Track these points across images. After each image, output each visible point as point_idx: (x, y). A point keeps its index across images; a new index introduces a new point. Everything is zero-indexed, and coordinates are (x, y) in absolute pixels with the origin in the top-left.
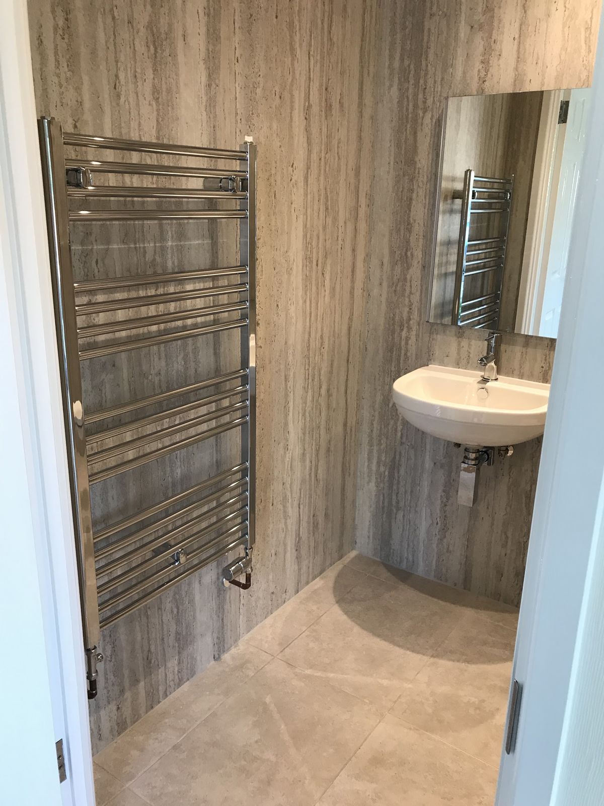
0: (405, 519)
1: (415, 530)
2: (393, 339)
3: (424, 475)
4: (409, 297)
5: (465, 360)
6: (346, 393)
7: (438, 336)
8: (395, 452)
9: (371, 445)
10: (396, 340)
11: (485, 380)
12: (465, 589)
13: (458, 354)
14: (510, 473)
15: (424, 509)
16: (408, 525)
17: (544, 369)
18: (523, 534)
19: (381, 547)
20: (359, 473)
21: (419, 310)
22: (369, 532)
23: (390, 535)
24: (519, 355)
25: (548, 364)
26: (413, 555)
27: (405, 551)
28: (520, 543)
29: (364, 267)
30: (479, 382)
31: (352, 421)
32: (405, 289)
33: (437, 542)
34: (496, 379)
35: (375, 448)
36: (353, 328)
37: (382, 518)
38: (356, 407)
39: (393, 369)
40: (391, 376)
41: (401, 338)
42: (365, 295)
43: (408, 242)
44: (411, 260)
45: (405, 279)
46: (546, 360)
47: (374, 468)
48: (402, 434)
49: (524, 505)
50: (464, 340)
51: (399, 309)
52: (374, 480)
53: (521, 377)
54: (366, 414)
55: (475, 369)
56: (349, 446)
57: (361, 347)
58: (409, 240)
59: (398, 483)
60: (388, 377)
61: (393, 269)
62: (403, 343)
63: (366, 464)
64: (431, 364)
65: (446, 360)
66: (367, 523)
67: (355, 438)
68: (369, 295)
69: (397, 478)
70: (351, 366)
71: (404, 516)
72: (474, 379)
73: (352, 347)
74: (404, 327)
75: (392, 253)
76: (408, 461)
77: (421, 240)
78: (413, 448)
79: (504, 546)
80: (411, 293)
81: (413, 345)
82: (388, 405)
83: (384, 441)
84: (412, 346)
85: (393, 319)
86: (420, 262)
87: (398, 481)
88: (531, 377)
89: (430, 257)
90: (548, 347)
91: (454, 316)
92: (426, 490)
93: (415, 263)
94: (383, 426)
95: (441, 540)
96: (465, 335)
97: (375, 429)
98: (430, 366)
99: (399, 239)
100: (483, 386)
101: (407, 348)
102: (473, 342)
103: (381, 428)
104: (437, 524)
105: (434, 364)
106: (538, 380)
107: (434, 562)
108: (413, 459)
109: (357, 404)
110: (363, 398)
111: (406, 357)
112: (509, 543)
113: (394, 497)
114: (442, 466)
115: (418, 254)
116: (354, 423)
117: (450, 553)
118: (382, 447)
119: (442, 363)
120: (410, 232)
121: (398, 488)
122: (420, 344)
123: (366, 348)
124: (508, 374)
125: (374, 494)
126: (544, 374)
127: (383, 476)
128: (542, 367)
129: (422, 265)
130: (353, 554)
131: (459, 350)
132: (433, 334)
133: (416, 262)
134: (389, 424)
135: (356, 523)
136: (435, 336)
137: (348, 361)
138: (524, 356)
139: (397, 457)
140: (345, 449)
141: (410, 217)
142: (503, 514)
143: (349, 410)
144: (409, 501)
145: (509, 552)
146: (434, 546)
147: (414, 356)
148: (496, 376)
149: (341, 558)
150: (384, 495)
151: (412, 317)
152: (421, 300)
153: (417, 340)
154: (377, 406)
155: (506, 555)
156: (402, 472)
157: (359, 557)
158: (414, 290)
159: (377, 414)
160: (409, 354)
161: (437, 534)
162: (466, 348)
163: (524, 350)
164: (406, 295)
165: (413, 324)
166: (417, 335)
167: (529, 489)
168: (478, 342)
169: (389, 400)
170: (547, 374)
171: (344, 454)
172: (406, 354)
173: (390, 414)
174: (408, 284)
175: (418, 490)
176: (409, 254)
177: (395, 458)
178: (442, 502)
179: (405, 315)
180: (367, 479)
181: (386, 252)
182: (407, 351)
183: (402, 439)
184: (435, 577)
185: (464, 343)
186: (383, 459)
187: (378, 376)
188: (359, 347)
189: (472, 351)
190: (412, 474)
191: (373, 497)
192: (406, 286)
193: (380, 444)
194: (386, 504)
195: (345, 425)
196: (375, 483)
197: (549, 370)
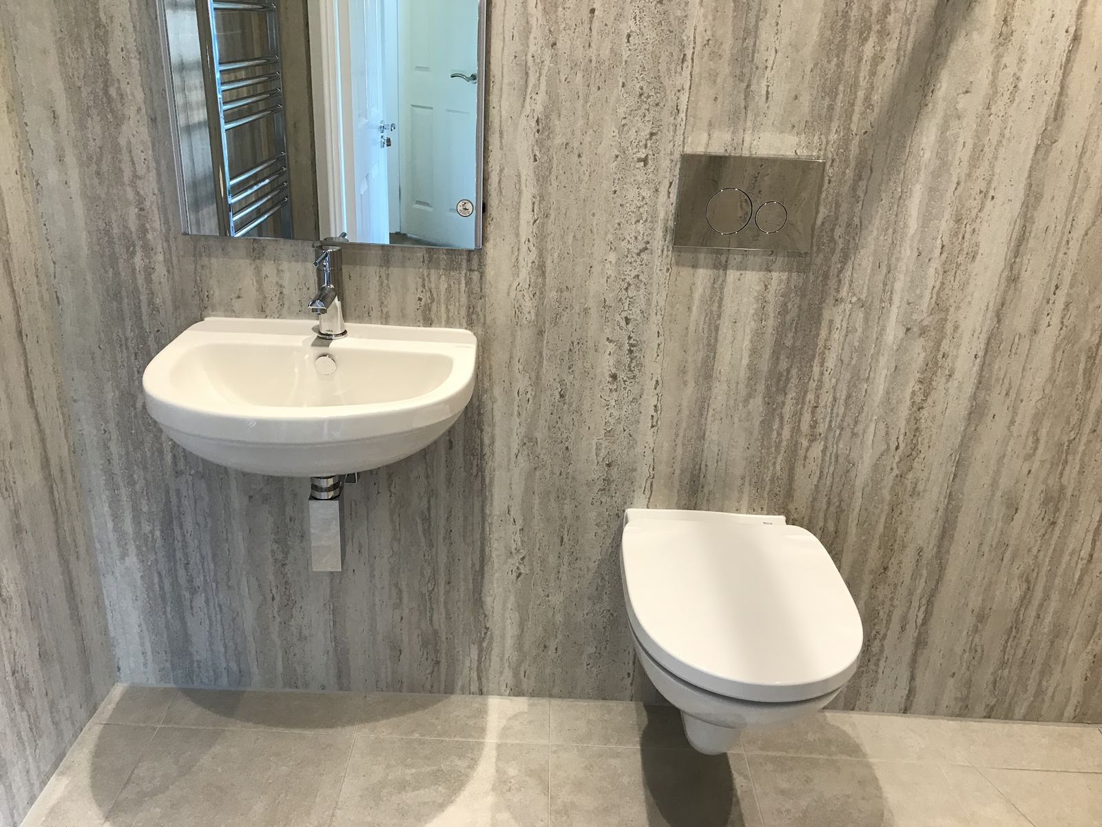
0: (212, 605)
1: (234, 619)
2: (117, 274)
3: (233, 522)
4: (133, 184)
5: (276, 300)
6: (32, 400)
7: (213, 260)
8: (168, 492)
9: (112, 485)
10: (124, 274)
11: (324, 338)
12: (341, 689)
13: (260, 289)
14: (389, 486)
15: (244, 580)
16: (218, 613)
17: (423, 303)
18: (427, 579)
19: (172, 665)
20: (98, 546)
21: (163, 210)
22: (142, 644)
23: (187, 638)
24: (375, 281)
25: (429, 294)
26: (238, 662)
27: (222, 658)
28: (423, 595)
29: (11, 123)
30: (313, 345)
31: (59, 450)
32: (120, 169)
33: (277, 629)
34: (344, 333)
35: (124, 493)
36: (15, 261)
37: (165, 613)
38: (62, 421)
39: (130, 334)
40: (127, 348)
41: (134, 270)
42: (27, 184)
43: (105, 65)
44: (119, 106)
45: (116, 149)
46: (424, 286)
47: (128, 526)
48: (174, 456)
49: (421, 533)
50: (267, 262)
51: (116, 210)
52: (132, 549)
53: (385, 319)
54: (88, 429)
55: (300, 314)
56: (63, 503)
57: (46, 296)
58: (107, 61)
59: (185, 546)
60: (122, 352)
61: (82, 126)
62: (141, 280)
63: (110, 525)
64: (209, 316)
65: (237, 304)
66: (136, 630)
67: (74, 481)
68: (38, 184)
69: (179, 538)
70: (29, 344)
71: (207, 601)
72: (304, 337)
73: (22, 301)
74: (134, 246)
75: (72, 90)
76: (196, 503)
77: (135, 62)
78: (202, 477)
79: (398, 605)
80: (136, 176)
81: (162, 280)
82: (134, 406)
83: (138, 474)
84: (160, 283)
85: (107, 232)
86: (144, 111)
87: (184, 541)
88: (403, 319)
89: (165, 98)
90: (423, 262)
91: (219, 202)
92: (242, 547)
93: (131, 111)
94: (131, 449)
95: (285, 623)
96: (267, 254)
97: (115, 457)
98: (206, 319)
99: (81, 60)
100: (323, 350)
101: (151, 289)
102: (285, 265)
103: (127, 453)
104: (273, 599)
105: (215, 316)
106: (415, 323)
107: (280, 663)
108: (207, 499)
109: (63, 414)
110: (75, 401)
111: (154, 309)
112: (405, 600)
113: (181, 572)
114: (265, 499)
115: (135, 93)
116: (65, 452)
117: (306, 638)
118: (138, 487)
119: (231, 312)
120: (105, 43)
121: (186, 555)
122: (177, 278)
123: (57, 298)
124: (360, 319)
125: (138, 575)
126: (424, 311)
127: (150, 539)
128: (420, 299)
129: (149, 116)
130: (118, 691)
131: (260, 283)
132: (201, 256)
133: (134, 109)
134: (142, 442)
135: (112, 634)
136: (205, 260)
137: (20, 333)
138: (385, 282)
139: (174, 499)
140: (55, 512)
141: (98, 10)
142: (389, 556)
143: (48, 431)
144: (212, 573)
145: (406, 612)
146: (275, 636)
147: (169, 303)
148: (342, 326)
149: (96, 710)
150: (159, 574)
151: (148, 226)
152: (161, 190)
153: (168, 271)
154: (110, 412)
155: (402, 619)
156: (189, 525)
157: (133, 694)
158: (141, 171)
159: (112, 426)
160: (158, 301)
161: (276, 615)
162: (273, 278)
163: (383, 270)
164: (126, 179)
165: (155, 238)
166: (168, 262)
167: (426, 506)
168: (294, 264)
169: (134, 397)
170: (430, 311)
171: (56, 522)
172: (151, 303)
173: (140, 422)
174: (126, 157)
175: (226, 550)
176: (113, 92)
177: (168, 502)
178: (276, 560)
179: (133, 224)
180: (116, 552)
181: (58, 86)
182: (152, 294)
183: (176, 465)
184: (285, 686)
185: (268, 268)
186: (145, 509)
187: (98, 353)
188: (41, 299)
189: (286, 283)
190: (209, 525)
191: (139, 582)
192: (120, 161)
193: (131, 483)
194: (167, 586)
195: (46, 463)
196: (137, 555)
197: (431, 303)
